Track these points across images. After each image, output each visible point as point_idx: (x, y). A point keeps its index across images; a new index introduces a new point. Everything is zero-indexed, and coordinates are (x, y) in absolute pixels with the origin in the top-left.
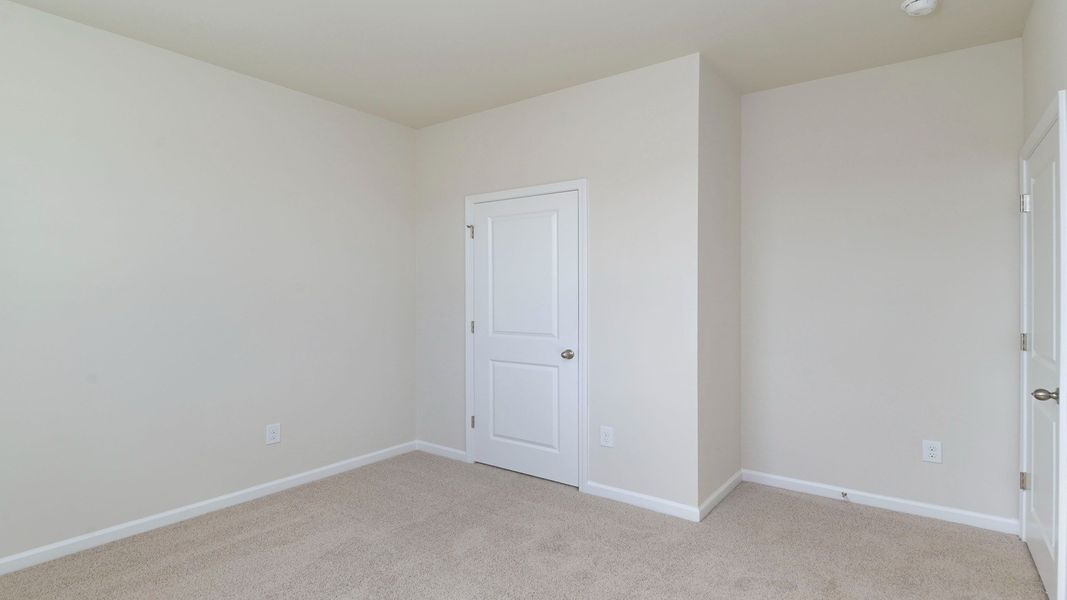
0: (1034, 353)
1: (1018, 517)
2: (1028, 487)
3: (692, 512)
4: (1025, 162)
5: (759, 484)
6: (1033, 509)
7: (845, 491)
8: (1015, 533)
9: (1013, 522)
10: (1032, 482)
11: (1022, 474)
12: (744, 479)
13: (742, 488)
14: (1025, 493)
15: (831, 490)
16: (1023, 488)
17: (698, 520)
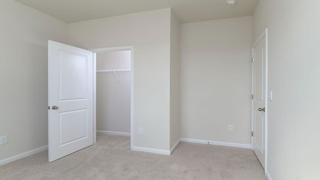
0: (255, 100)
1: (251, 143)
2: (253, 135)
3: (168, 152)
4: (253, 49)
5: (185, 142)
6: (255, 141)
7: (209, 141)
8: (250, 148)
9: (250, 145)
10: (255, 134)
11: (252, 132)
12: (181, 141)
13: (181, 144)
14: (253, 137)
15: (204, 141)
16: (252, 136)
17: (170, 155)
